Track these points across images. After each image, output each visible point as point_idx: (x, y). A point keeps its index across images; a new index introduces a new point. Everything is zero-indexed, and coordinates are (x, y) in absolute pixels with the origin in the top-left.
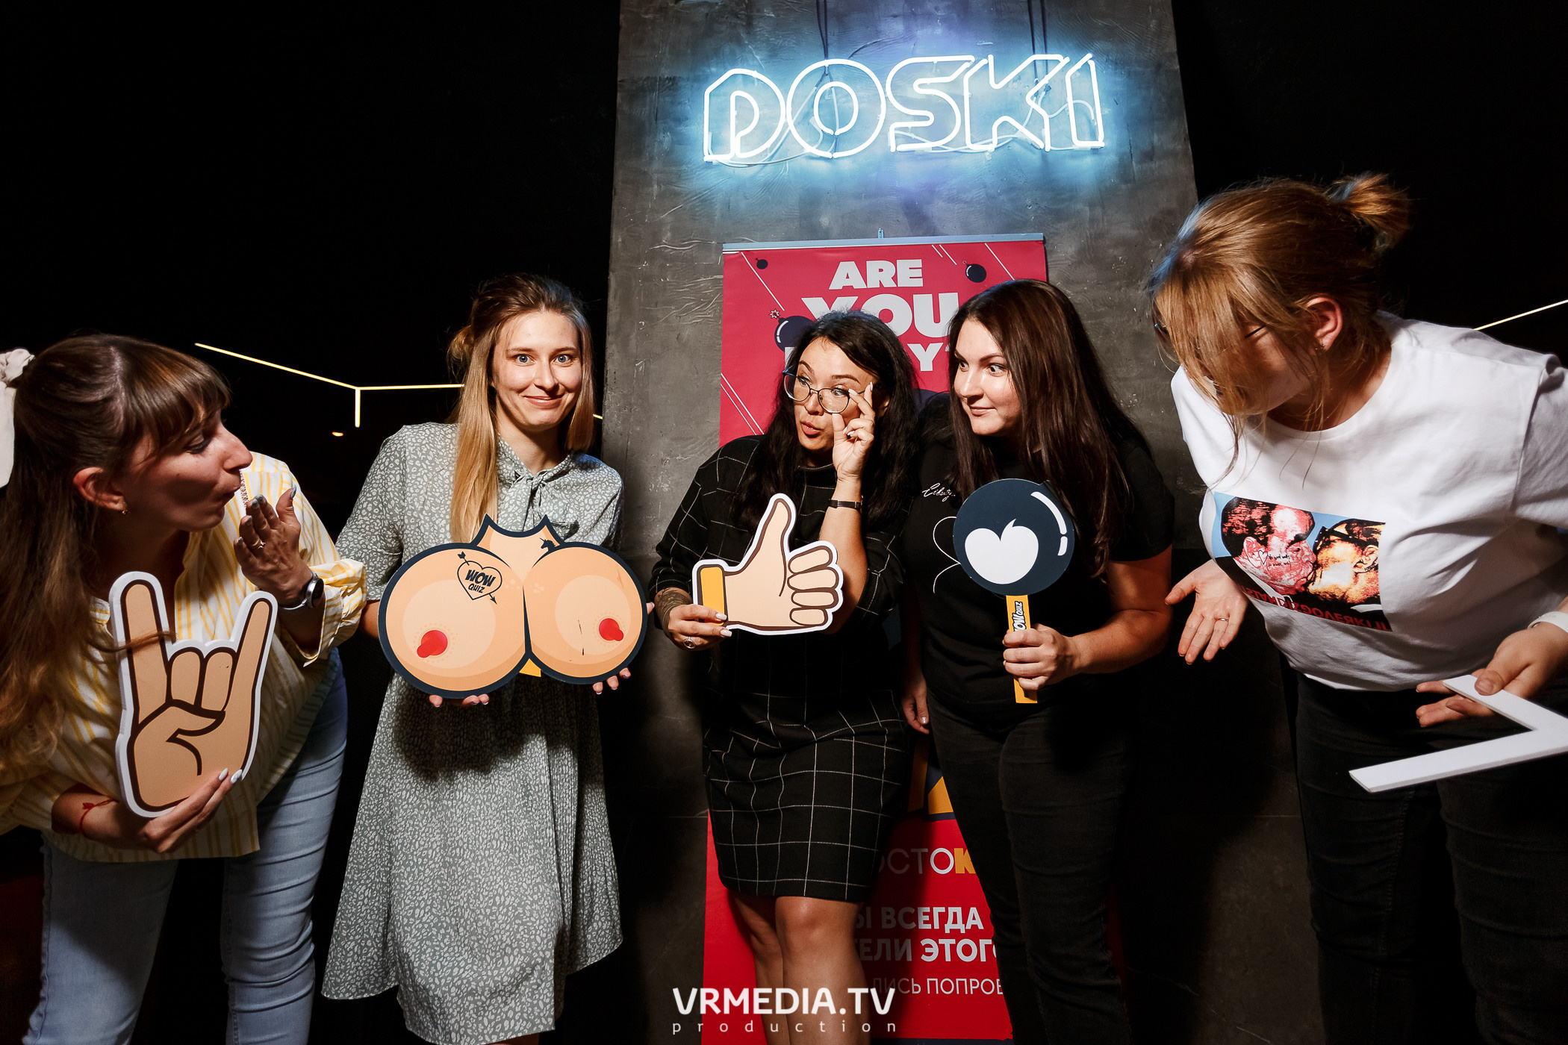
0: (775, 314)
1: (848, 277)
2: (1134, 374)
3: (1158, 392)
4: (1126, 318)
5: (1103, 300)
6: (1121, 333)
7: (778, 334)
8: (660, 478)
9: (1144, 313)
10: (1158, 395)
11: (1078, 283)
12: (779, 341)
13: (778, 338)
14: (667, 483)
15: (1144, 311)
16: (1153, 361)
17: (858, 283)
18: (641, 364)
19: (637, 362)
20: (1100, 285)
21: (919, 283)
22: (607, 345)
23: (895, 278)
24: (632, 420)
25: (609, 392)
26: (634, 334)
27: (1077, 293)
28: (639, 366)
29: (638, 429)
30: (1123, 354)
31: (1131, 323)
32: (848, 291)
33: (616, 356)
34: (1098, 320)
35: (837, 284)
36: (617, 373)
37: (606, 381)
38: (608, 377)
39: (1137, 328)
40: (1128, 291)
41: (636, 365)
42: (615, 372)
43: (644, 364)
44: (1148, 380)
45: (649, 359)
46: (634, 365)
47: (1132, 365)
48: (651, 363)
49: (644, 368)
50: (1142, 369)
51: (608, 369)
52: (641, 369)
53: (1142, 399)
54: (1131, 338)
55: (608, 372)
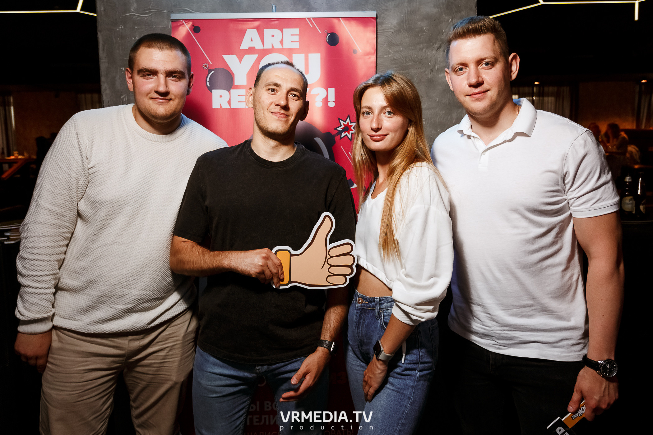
0: (206, 66)
1: (252, 40)
3: (437, 118)
4: (424, 69)
5: (411, 57)
6: (420, 80)
7: (208, 80)
9: (435, 66)
11: (397, 45)
12: (209, 85)
13: (208, 83)
15: (435, 65)
16: (437, 98)
17: (258, 45)
18: (125, 97)
19: (122, 95)
20: (410, 47)
21: (296, 46)
22: (102, 84)
23: (282, 42)
26: (118, 76)
27: (396, 52)
28: (123, 98)
31: (427, 72)
32: (251, 50)
33: (108, 92)
34: (407, 71)
35: (244, 46)
36: (110, 102)
39: (430, 76)
40: (427, 51)
41: (122, 97)
42: (108, 102)
43: (126, 97)
44: (433, 110)
45: (130, 94)
46: (120, 97)
47: (424, 101)
48: (131, 96)
49: (126, 99)
50: (430, 103)
51: (104, 100)
52: (124, 100)
53: (428, 123)
54: (426, 83)
55: (104, 102)
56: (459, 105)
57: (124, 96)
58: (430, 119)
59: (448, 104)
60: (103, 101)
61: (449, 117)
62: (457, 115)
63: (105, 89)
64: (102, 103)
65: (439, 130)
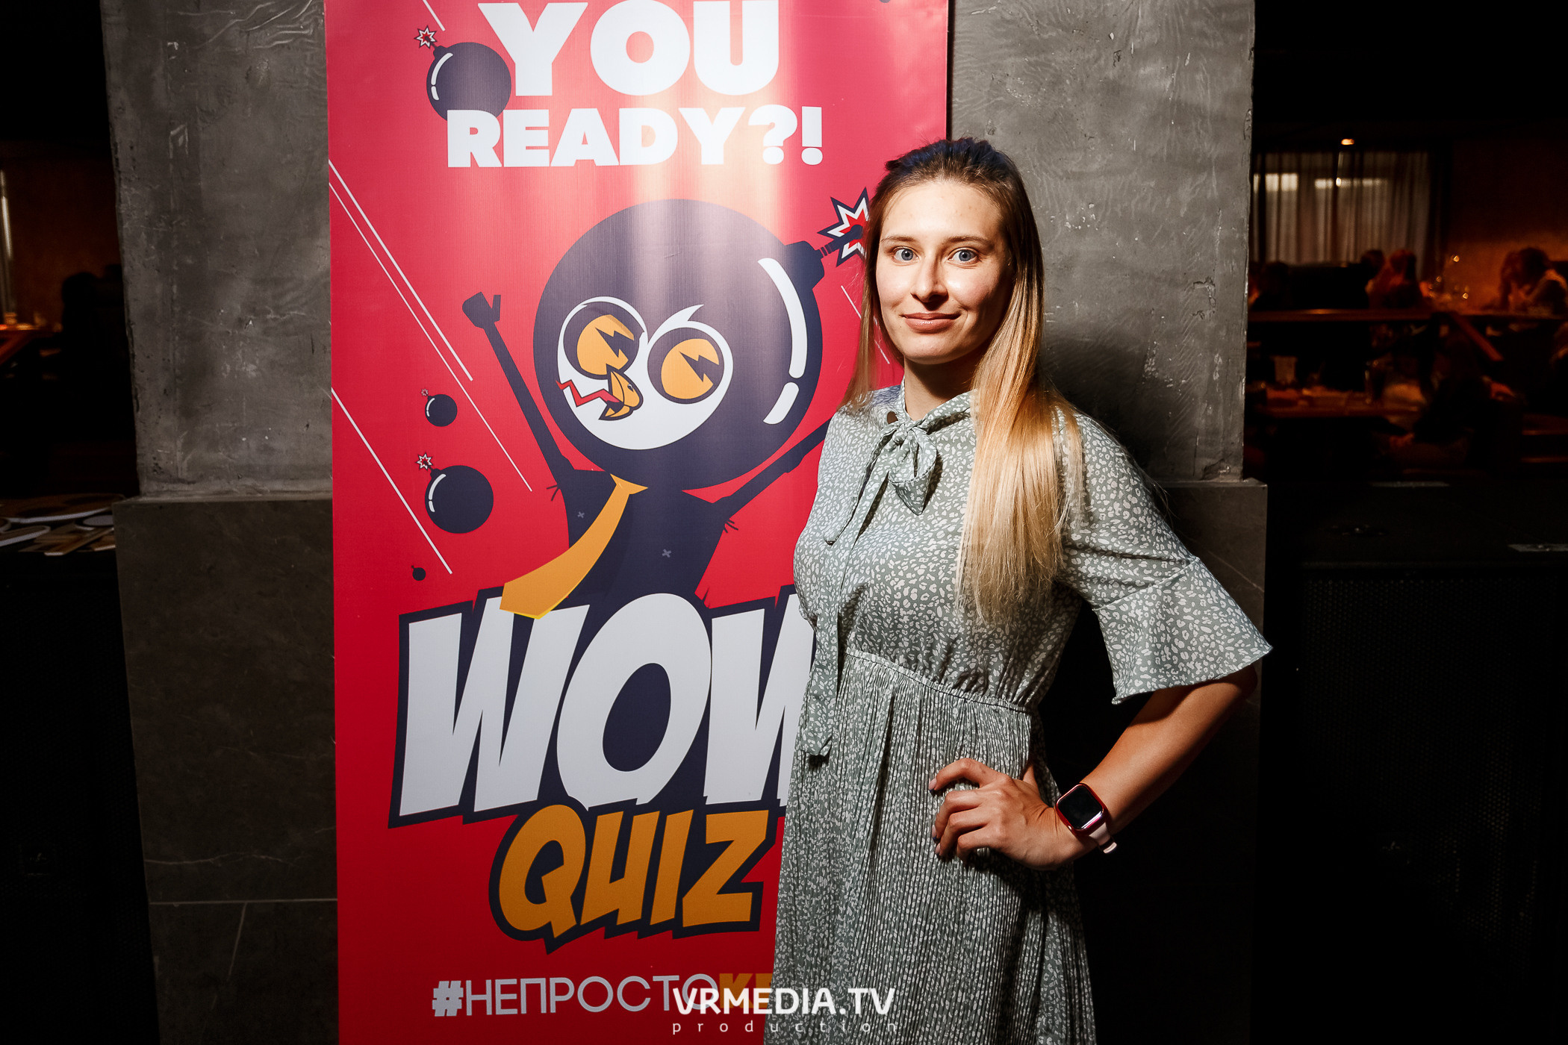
0: (426, 37)
2: (1095, 167)
3: (1133, 202)
4: (1094, 53)
5: (1056, 15)
6: (1083, 84)
7: (433, 83)
8: (239, 354)
9: (1127, 43)
10: (1133, 207)
12: (437, 98)
13: (434, 91)
14: (254, 363)
15: (1128, 40)
18: (182, 132)
19: (172, 126)
24: (175, 243)
25: (124, 187)
26: (160, 68)
28: (177, 136)
29: (189, 261)
30: (1080, 125)
31: (1102, 62)
33: (129, 115)
36: (135, 148)
37: (118, 165)
38: (119, 156)
39: (1111, 73)
41: (172, 133)
42: (132, 148)
43: (186, 130)
44: (1119, 178)
45: (196, 122)
46: (170, 134)
47: (1093, 148)
48: (201, 129)
49: (187, 138)
50: (1111, 155)
51: (117, 141)
52: (181, 140)
53: (1104, 215)
54: (1099, 94)
55: (118, 147)
56: (1199, 161)
57: (178, 129)
58: (1110, 203)
59: (1165, 160)
60: (116, 145)
61: (1168, 200)
62: (1194, 192)
63: (120, 108)
64: (113, 152)
65: (1136, 239)
